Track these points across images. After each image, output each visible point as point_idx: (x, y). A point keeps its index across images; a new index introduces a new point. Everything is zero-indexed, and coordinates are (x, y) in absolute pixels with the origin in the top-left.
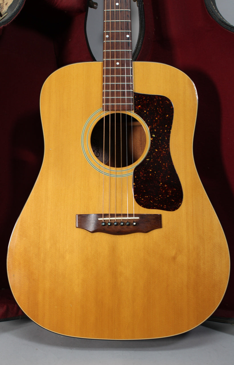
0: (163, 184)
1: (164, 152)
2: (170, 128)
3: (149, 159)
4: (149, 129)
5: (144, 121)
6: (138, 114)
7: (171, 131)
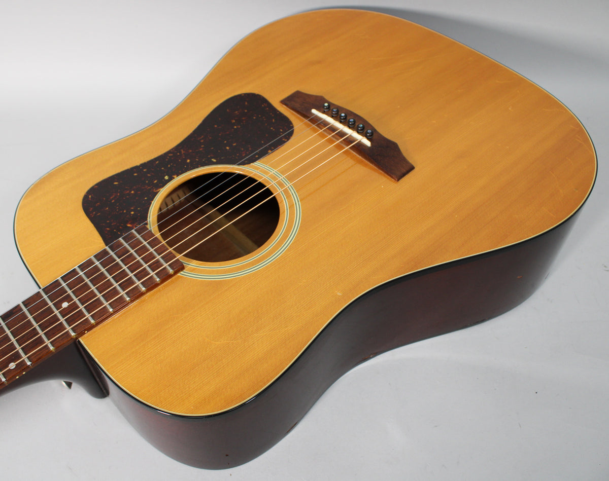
0: (234, 124)
1: (183, 152)
2: (136, 168)
3: (212, 160)
4: (161, 189)
5: (151, 203)
6: (147, 217)
7: (138, 164)
